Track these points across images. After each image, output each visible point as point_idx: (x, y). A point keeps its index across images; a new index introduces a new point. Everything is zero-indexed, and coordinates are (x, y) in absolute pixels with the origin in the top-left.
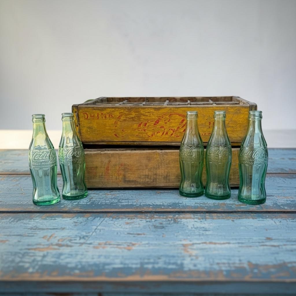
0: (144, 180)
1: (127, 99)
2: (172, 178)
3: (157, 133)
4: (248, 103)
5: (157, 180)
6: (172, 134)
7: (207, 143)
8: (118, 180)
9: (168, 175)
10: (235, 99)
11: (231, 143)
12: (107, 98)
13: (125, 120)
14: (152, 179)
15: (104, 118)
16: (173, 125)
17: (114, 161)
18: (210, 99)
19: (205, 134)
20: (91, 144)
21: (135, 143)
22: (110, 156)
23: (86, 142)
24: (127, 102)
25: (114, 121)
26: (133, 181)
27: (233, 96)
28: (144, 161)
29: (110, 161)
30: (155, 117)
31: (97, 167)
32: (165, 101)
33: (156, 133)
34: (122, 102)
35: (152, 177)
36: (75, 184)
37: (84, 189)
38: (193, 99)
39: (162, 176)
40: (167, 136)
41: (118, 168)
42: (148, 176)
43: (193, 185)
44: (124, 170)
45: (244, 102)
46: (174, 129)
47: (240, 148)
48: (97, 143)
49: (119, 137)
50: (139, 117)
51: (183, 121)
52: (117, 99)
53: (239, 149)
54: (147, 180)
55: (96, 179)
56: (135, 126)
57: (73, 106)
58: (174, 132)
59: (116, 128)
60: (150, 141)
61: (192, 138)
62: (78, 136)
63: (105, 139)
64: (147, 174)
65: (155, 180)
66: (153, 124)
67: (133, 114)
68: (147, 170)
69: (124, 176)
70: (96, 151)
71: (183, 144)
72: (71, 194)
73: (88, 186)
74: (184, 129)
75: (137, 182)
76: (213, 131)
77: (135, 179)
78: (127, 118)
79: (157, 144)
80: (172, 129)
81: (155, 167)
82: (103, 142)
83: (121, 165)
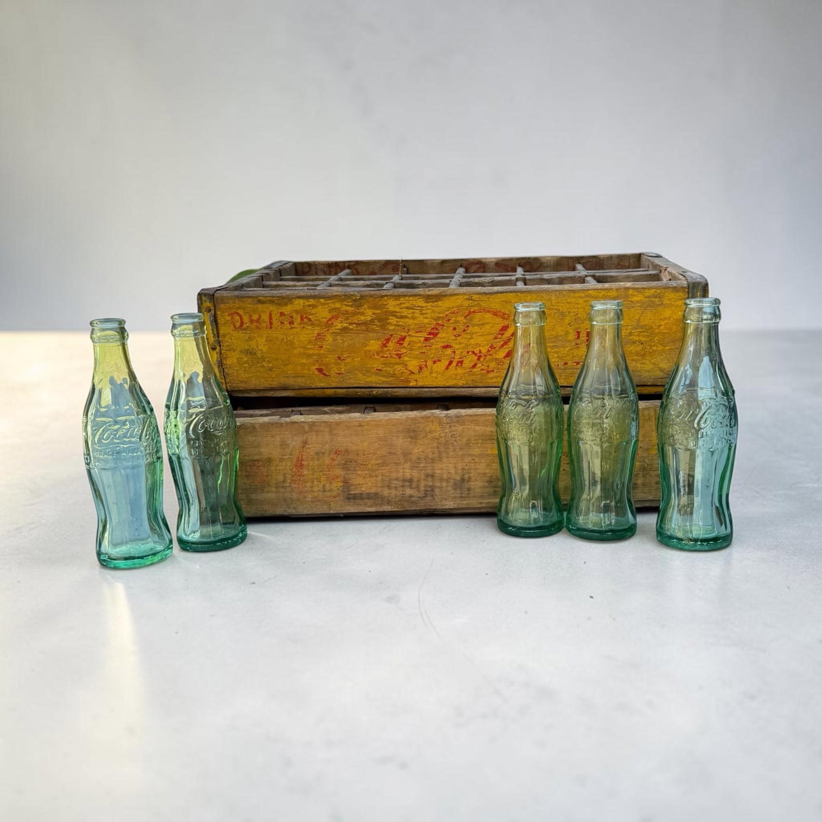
0: (399, 493)
1: (349, 267)
2: (477, 485)
3: (434, 362)
4: (684, 273)
5: (437, 491)
6: (474, 366)
7: (572, 387)
8: (329, 494)
9: (466, 476)
10: (649, 261)
11: (637, 386)
12: (296, 264)
13: (345, 329)
14: (422, 489)
15: (287, 325)
16: (477, 340)
17: (316, 443)
18: (579, 263)
19: (566, 364)
20: (254, 395)
21: (375, 392)
22: (307, 428)
23: (240, 391)
24: (347, 274)
25: (316, 332)
26: (369, 496)
27: (643, 254)
28: (400, 442)
29: (305, 443)
30: (427, 321)
31: (269, 460)
32: (454, 271)
33: (429, 363)
34: (336, 274)
35: (423, 484)
36: (213, 509)
37: (238, 520)
38: (531, 264)
39: (447, 481)
40: (460, 371)
41: (327, 461)
42: (411, 481)
43: (533, 504)
44: (345, 466)
45: (674, 272)
46: (480, 352)
47: (660, 401)
48: (270, 394)
49: (329, 376)
50: (382, 321)
51: (505, 328)
52: (322, 267)
53: (657, 403)
54: (408, 492)
55: (268, 492)
56: (374, 345)
57: (200, 295)
58: (479, 359)
59: (322, 352)
60: (413, 384)
61: (529, 375)
62: (218, 375)
63: (291, 382)
64: (408, 476)
65: (430, 491)
66: (422, 339)
67: (368, 314)
68: (408, 465)
69: (346, 482)
70: (266, 415)
71: (507, 392)
72: (202, 536)
73: (248, 511)
74: (507, 351)
75: (383, 498)
76: (586, 356)
77: (373, 490)
78: (351, 324)
79: (434, 393)
80: (473, 353)
81: (431, 456)
82: (285, 389)
83: (337, 452)
